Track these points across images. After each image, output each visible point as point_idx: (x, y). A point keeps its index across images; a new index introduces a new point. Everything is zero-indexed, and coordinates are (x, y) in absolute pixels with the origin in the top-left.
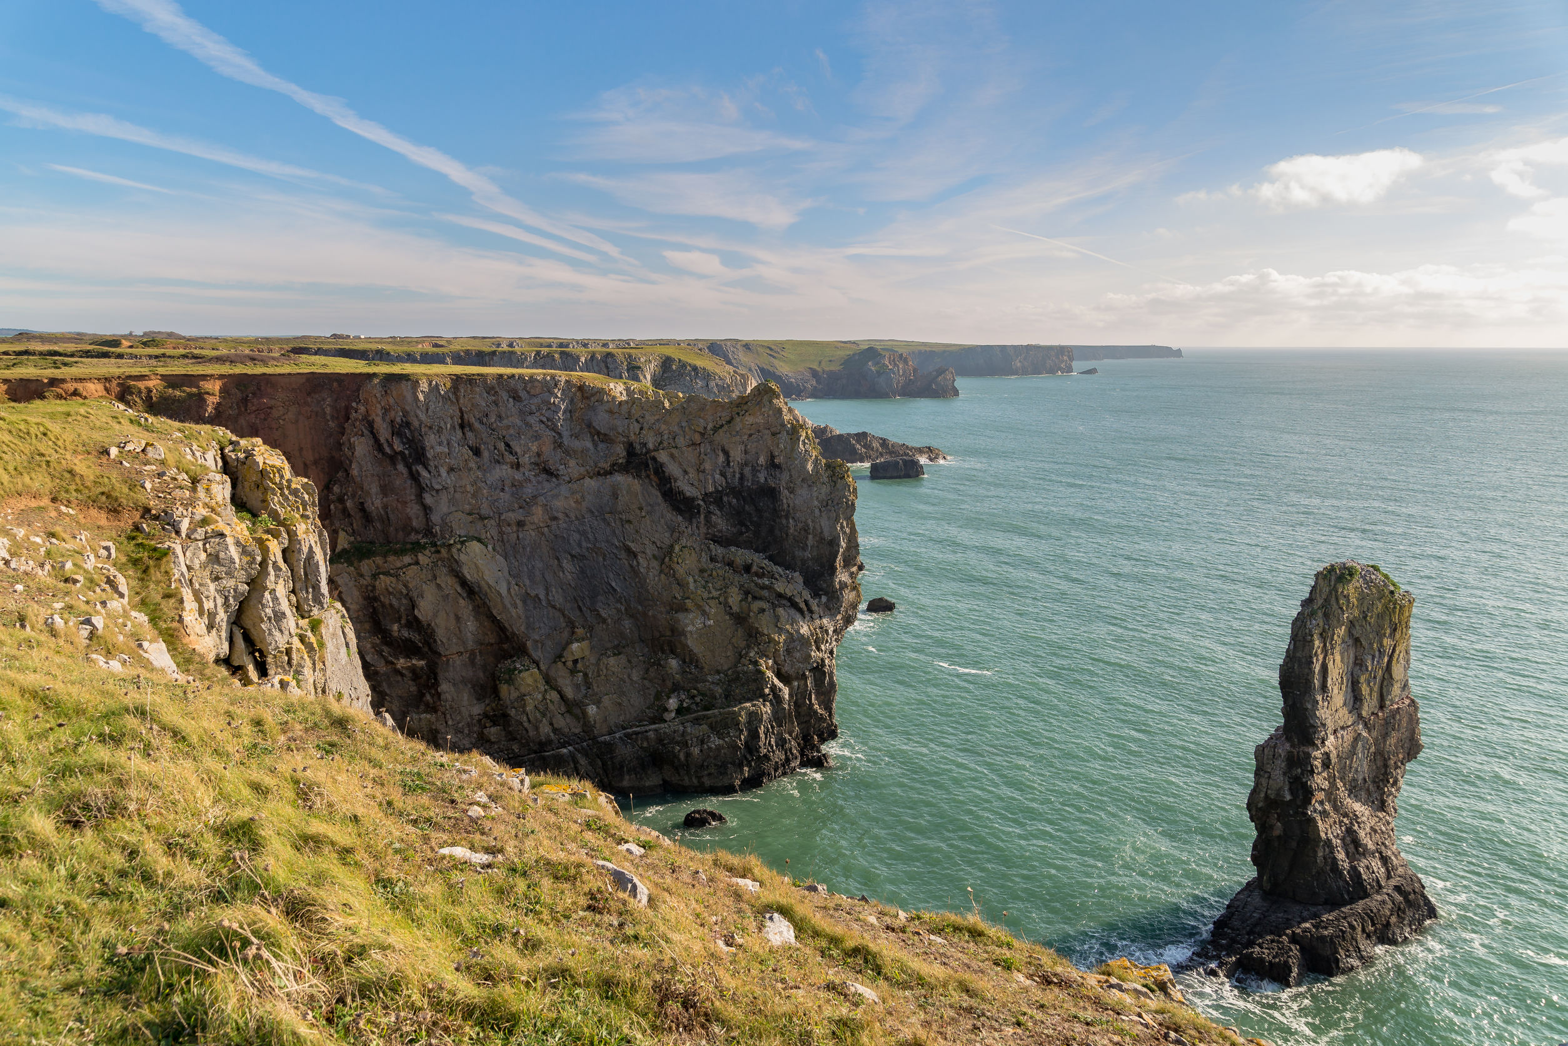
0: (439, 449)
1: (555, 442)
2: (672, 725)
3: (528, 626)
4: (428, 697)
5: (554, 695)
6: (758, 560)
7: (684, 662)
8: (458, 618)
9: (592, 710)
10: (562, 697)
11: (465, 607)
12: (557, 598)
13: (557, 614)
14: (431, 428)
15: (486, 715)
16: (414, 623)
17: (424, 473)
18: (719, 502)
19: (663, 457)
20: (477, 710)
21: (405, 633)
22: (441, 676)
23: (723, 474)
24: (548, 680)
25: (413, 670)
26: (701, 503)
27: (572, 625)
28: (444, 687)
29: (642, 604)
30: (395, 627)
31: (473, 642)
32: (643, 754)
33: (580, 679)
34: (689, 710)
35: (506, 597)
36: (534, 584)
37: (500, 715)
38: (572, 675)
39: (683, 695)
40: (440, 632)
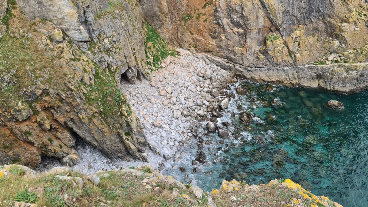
2: (329, 65)
3: (283, 22)
4: (242, 42)
5: (286, 49)
7: (340, 42)
8: (257, 17)
9: (298, 56)
10: (289, 49)
11: (261, 13)
12: (296, 12)
13: (294, 18)
15: (260, 51)
16: (242, 16)
20: (258, 49)
21: (239, 20)
22: (248, 36)
24: (285, 43)
25: (239, 32)
27: (299, 23)
28: (248, 40)
29: (329, 17)
30: (235, 17)
31: (261, 25)
32: (314, 74)
33: (297, 43)
34: (336, 62)
35: (277, 10)
36: (288, 5)
37: (265, 52)
38: (294, 42)
39: (336, 55)
40: (250, 21)
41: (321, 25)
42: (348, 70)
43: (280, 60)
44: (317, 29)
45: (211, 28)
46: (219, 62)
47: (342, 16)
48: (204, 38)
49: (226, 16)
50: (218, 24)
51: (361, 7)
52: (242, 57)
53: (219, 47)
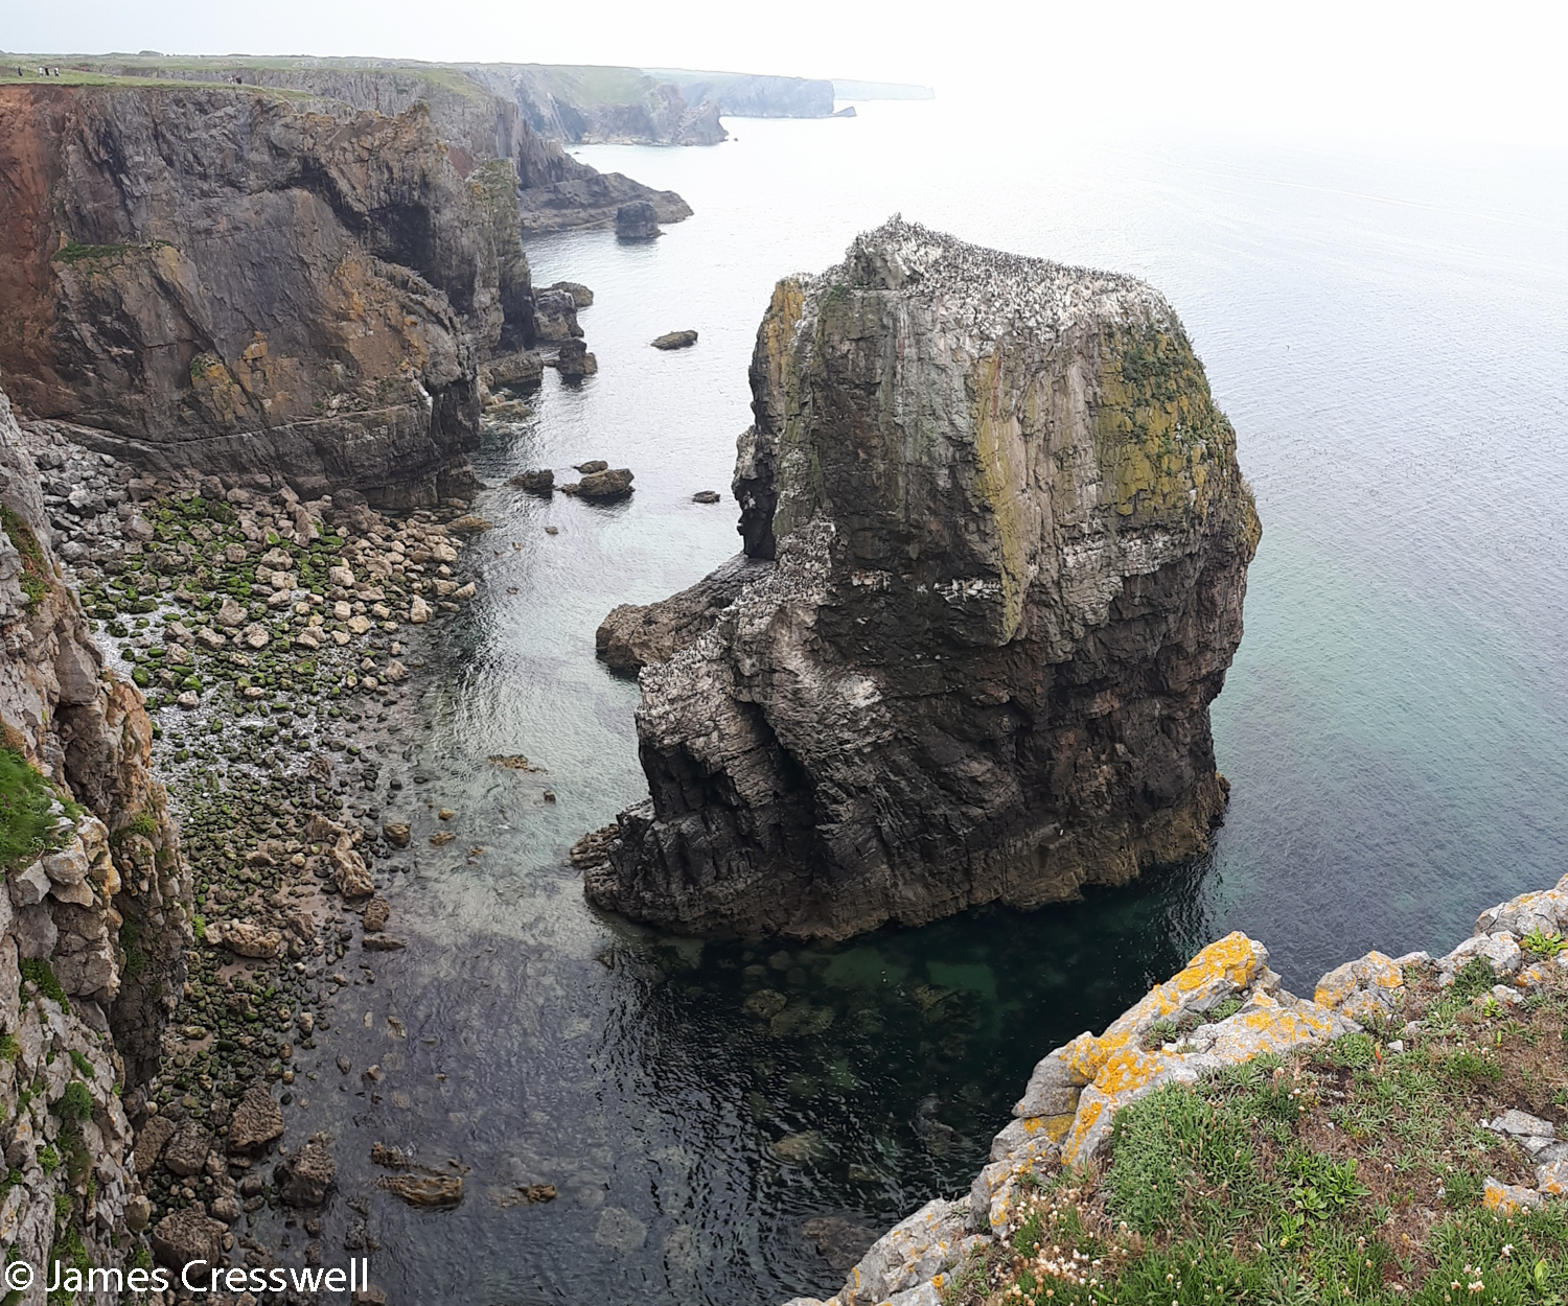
0: (137, 159)
1: (237, 155)
2: (332, 419)
3: (215, 326)
4: (137, 382)
5: (237, 387)
6: (414, 276)
7: (348, 367)
8: (158, 316)
9: (268, 403)
10: (244, 389)
11: (165, 307)
12: (239, 301)
13: (240, 317)
14: (129, 138)
15: (182, 400)
16: (123, 317)
17: (127, 182)
18: (383, 219)
19: (334, 173)
20: (177, 396)
21: (116, 325)
22: (146, 365)
23: (386, 191)
24: (233, 374)
25: (123, 356)
26: (367, 219)
27: (252, 327)
28: (149, 374)
29: (312, 311)
30: (108, 319)
31: (171, 336)
32: (308, 444)
33: (259, 375)
34: (348, 409)
35: (196, 297)
36: (220, 288)
37: (193, 402)
38: (253, 372)
39: (345, 396)
40: (143, 326)
41: (300, 331)
42: (372, 425)
43: (229, 416)
44: (293, 340)
45: (55, 351)
46: (89, 438)
47: (334, 306)
48: (43, 380)
49: (86, 317)
50: (70, 339)
51: (368, 285)
52: (143, 419)
53: (84, 399)
